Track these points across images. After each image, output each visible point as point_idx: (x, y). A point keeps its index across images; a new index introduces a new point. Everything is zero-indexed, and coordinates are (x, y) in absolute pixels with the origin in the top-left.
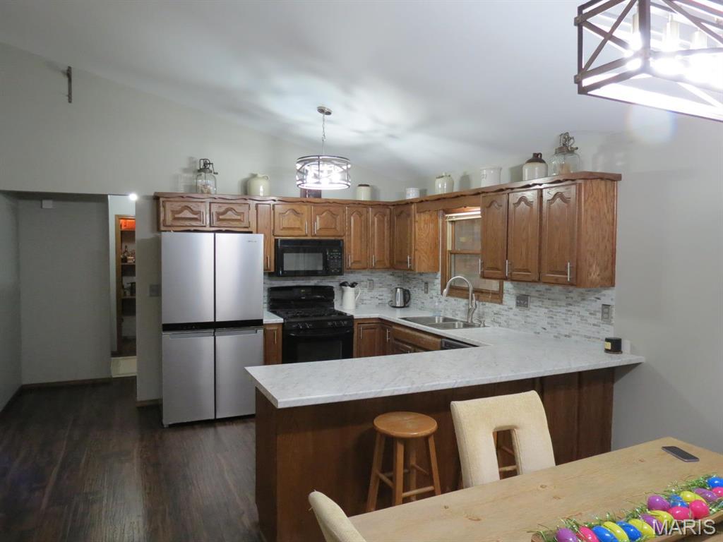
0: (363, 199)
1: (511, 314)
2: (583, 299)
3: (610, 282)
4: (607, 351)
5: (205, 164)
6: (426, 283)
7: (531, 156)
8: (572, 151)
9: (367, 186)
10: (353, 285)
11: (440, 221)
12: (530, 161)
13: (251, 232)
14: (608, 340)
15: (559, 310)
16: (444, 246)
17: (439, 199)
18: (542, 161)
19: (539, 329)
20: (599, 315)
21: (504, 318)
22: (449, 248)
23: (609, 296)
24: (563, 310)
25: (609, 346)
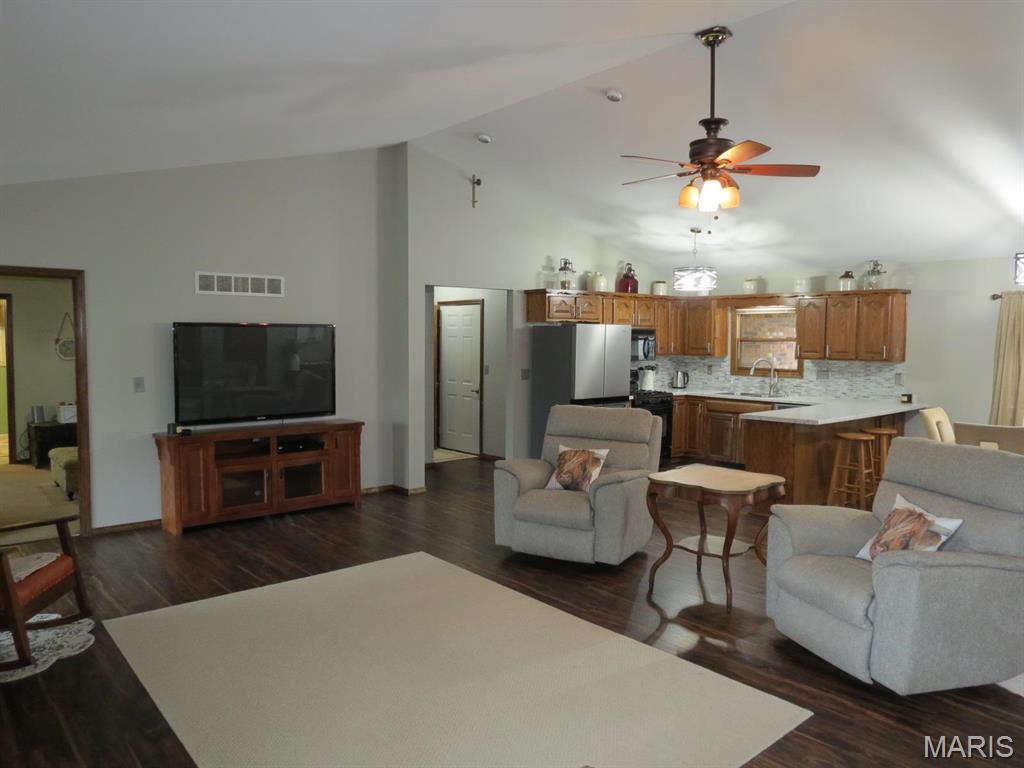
0: (661, 294)
1: (811, 386)
2: (880, 371)
3: (903, 359)
4: (903, 402)
5: (566, 264)
6: (710, 366)
7: (843, 274)
8: (879, 272)
9: (664, 282)
10: (652, 368)
11: (730, 314)
12: (843, 277)
13: (598, 323)
14: (903, 395)
15: (858, 379)
16: (734, 334)
17: (745, 299)
18: (852, 277)
19: (839, 394)
20: (893, 381)
21: (803, 389)
22: (738, 336)
23: (900, 368)
24: (862, 379)
25: (905, 399)
